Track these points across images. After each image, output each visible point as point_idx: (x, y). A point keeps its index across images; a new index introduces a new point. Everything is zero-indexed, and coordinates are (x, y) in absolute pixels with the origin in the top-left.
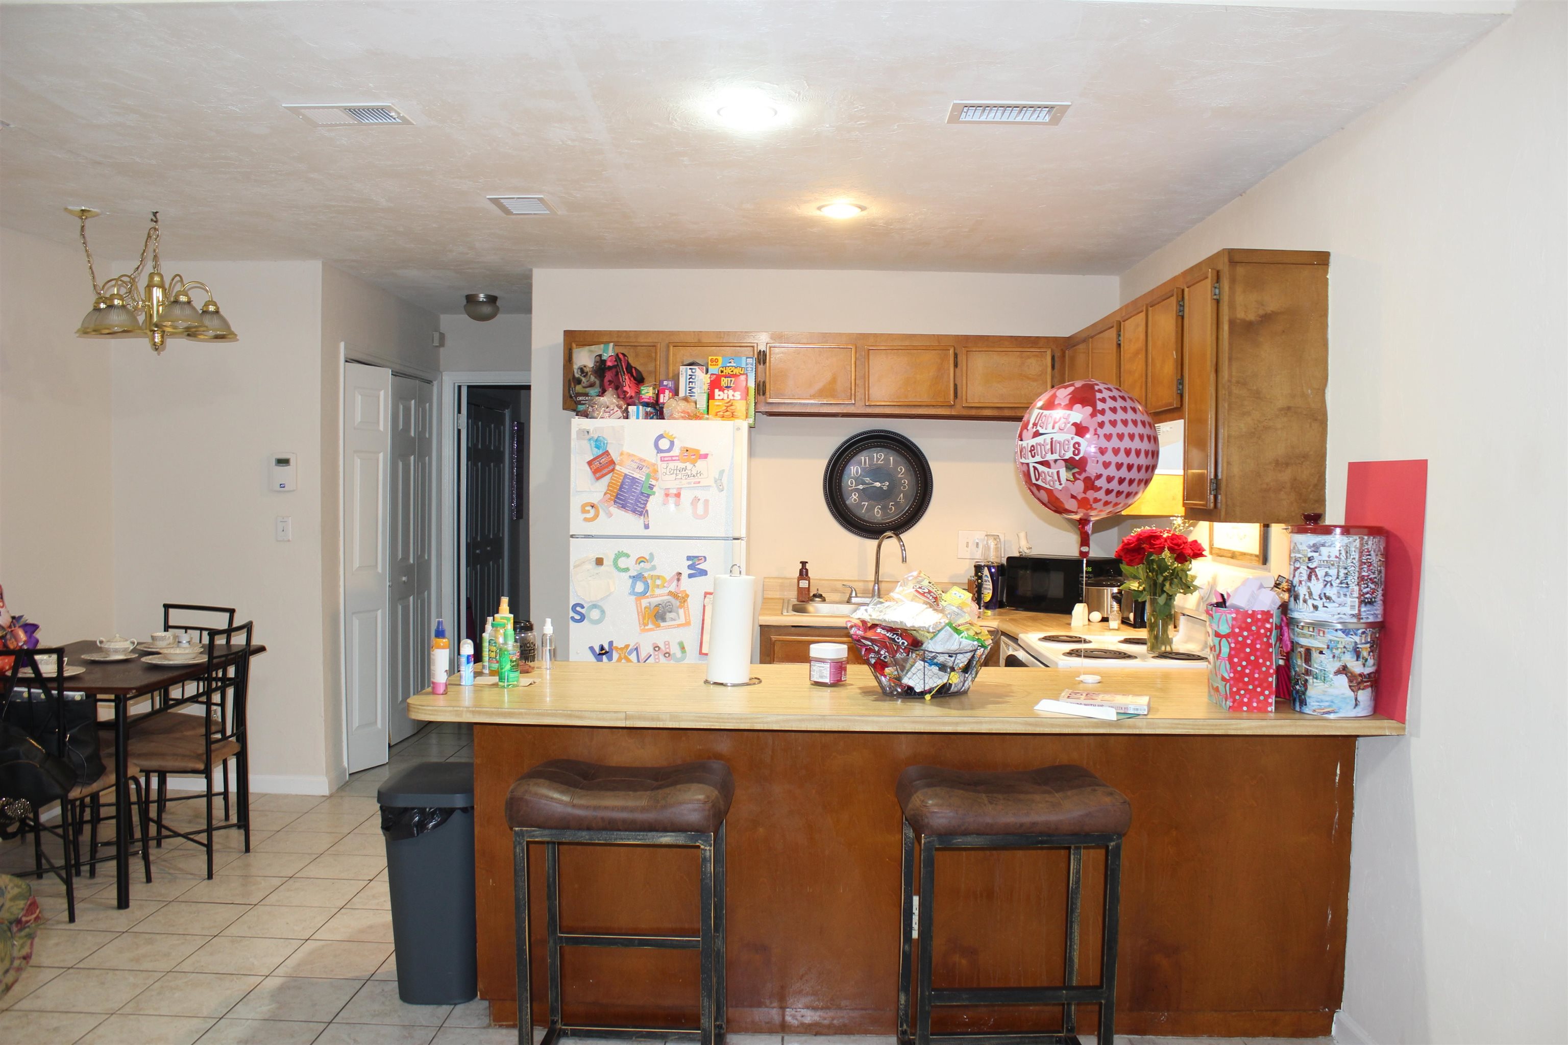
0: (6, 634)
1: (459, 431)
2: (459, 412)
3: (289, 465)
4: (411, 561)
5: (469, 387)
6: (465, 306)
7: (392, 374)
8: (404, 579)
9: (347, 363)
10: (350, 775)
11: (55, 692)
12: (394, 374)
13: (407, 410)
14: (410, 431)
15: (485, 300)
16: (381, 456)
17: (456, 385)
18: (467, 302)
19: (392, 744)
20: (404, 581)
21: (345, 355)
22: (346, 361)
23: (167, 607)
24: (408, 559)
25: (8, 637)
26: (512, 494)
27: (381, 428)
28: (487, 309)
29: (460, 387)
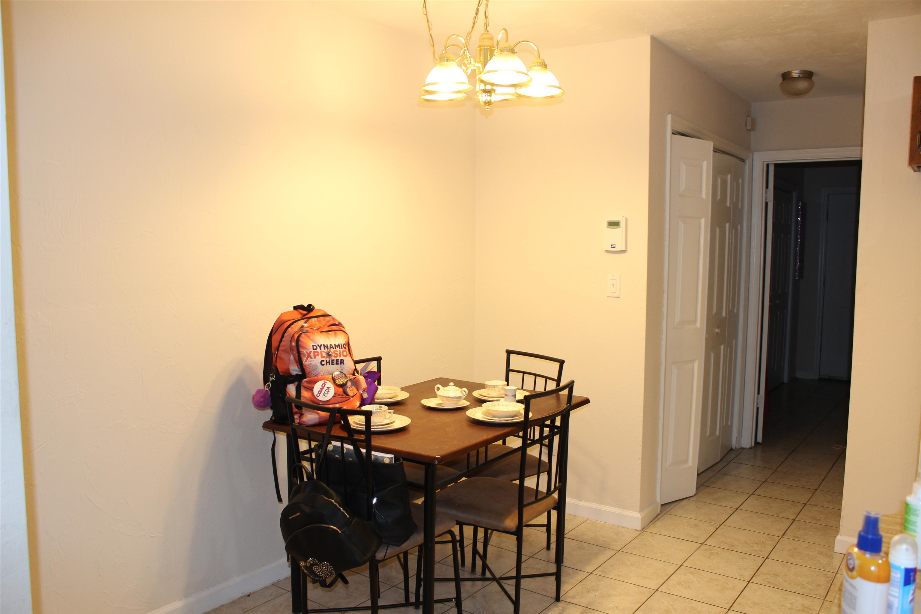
0: (347, 382)
1: (767, 204)
2: (767, 187)
3: (620, 227)
4: (724, 315)
5: (777, 166)
6: (781, 84)
7: (714, 151)
8: (717, 330)
9: (673, 135)
10: (662, 505)
11: (363, 451)
12: (715, 150)
13: (724, 182)
14: (726, 202)
15: (801, 76)
16: (703, 221)
17: (765, 163)
18: (783, 80)
19: (699, 472)
20: (717, 333)
21: (672, 127)
22: (673, 134)
23: (509, 353)
24: (722, 313)
25: (349, 384)
26: (796, 259)
27: (704, 196)
28: (802, 85)
29: (768, 165)
